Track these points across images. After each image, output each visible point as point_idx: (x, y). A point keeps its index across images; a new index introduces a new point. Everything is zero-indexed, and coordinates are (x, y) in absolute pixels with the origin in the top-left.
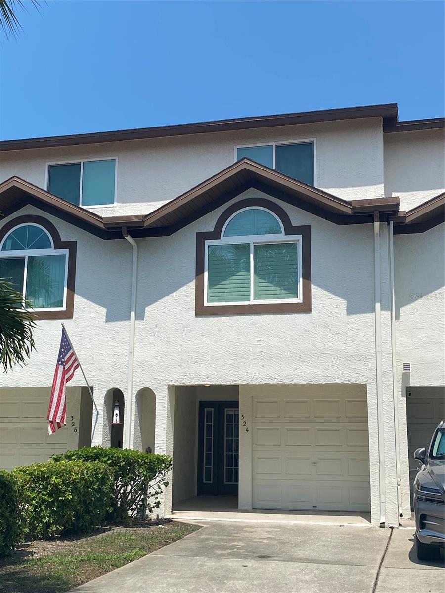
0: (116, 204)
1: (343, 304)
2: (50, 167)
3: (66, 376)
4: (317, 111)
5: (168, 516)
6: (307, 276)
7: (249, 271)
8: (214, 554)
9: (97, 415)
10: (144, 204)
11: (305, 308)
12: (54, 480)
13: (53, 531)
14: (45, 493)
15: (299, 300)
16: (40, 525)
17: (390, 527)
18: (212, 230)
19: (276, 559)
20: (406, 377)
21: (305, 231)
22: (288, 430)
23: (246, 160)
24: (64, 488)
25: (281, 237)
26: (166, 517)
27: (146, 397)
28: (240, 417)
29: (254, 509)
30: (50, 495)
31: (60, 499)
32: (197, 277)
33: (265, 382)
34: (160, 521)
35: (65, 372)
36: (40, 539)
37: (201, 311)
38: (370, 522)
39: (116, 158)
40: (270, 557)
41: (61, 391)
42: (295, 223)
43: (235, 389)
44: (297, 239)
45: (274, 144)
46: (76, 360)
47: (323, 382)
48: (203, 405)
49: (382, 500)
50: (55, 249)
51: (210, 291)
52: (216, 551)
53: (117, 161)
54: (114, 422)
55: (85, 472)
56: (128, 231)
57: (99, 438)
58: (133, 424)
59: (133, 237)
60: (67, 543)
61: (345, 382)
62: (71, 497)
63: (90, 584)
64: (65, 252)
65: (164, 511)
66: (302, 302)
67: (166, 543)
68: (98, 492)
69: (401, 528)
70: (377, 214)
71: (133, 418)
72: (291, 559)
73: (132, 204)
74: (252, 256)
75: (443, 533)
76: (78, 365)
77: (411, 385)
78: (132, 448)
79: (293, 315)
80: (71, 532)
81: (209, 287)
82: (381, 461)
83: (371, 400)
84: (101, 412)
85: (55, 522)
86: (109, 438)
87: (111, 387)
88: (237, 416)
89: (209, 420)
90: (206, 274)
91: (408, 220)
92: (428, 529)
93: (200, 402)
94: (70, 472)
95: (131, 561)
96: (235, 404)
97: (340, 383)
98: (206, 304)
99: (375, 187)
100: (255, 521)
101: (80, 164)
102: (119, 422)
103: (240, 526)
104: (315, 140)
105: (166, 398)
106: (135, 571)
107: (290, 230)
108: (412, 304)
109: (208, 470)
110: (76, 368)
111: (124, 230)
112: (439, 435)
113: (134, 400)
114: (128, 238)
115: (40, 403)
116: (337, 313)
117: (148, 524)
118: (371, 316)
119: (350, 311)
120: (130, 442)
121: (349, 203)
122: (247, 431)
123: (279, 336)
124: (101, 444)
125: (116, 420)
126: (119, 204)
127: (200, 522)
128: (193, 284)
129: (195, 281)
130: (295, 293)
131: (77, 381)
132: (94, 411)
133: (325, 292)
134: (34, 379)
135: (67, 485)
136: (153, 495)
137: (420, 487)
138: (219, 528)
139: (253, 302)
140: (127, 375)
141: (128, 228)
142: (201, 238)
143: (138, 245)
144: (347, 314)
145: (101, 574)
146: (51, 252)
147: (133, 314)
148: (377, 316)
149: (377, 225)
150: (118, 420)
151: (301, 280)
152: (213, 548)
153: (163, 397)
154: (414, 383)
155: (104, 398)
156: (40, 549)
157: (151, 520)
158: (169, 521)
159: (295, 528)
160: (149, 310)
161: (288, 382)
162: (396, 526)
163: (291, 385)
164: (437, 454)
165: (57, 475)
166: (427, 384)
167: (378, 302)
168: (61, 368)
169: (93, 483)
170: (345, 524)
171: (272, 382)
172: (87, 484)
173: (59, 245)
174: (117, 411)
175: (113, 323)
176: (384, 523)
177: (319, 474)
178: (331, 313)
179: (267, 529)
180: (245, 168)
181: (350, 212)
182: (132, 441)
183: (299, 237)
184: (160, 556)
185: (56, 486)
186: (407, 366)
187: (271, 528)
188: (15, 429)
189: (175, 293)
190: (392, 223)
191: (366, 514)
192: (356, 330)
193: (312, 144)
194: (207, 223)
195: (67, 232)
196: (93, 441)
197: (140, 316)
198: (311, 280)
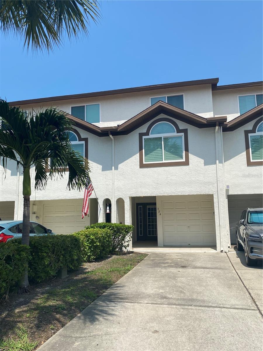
0: (100, 122)
1: (202, 161)
2: (72, 108)
3: (89, 194)
4: (180, 82)
5: (131, 250)
6: (187, 150)
7: (162, 149)
8: (162, 266)
9: (100, 210)
10: (112, 122)
11: (187, 163)
12: (92, 237)
13: (92, 258)
14: (88, 243)
15: (184, 160)
16: (87, 256)
17: (225, 252)
18: (145, 132)
19: (189, 267)
20: (227, 191)
21: (185, 131)
22: (177, 214)
23: (160, 102)
24: (96, 240)
25: (175, 134)
26: (131, 251)
27: (120, 202)
28: (157, 209)
29: (164, 246)
30: (90, 244)
31: (94, 245)
32: (140, 151)
33: (170, 194)
34: (129, 253)
35: (88, 192)
36: (87, 262)
37: (142, 166)
38: (217, 250)
39: (100, 103)
40: (186, 267)
41: (86, 200)
42: (181, 128)
43: (154, 197)
44: (182, 135)
45: (166, 96)
46: (92, 187)
47: (195, 194)
48: (138, 204)
49: (221, 241)
50: (79, 141)
51: (146, 157)
52: (162, 265)
53: (100, 104)
54: (107, 212)
55: (103, 233)
56: (111, 133)
57: (101, 219)
58: (115, 213)
59: (112, 135)
60: (97, 263)
61: (204, 193)
62: (99, 244)
63: (120, 281)
64: (83, 142)
65: (130, 249)
66: (185, 161)
67: (139, 262)
68: (108, 242)
69: (229, 252)
70: (217, 123)
71: (115, 210)
72: (196, 268)
73: (107, 122)
74: (163, 142)
75: (262, 255)
76: (93, 189)
77: (230, 194)
78: (115, 222)
79: (181, 167)
80: (99, 259)
81: (145, 156)
82: (220, 225)
83: (215, 200)
84: (102, 208)
85: (93, 255)
86: (105, 219)
87: (105, 198)
88: (155, 209)
89: (140, 210)
90: (144, 150)
91: (228, 126)
92: (254, 253)
93: (136, 203)
94: (98, 234)
95: (129, 271)
96: (155, 204)
97: (202, 194)
98: (144, 163)
99: (210, 113)
100: (168, 251)
101: (84, 106)
102: (109, 212)
103: (164, 254)
104: (184, 94)
105: (129, 202)
106: (134, 275)
107: (179, 131)
108: (229, 161)
109: (141, 231)
110: (92, 190)
111: (109, 132)
112: (249, 214)
113: (115, 203)
114: (111, 136)
115: (73, 205)
116: (200, 165)
117: (125, 254)
118: (215, 166)
119: (205, 164)
120: (114, 220)
121: (206, 119)
122: (160, 214)
123: (175, 175)
124: (102, 221)
125: (108, 211)
126: (102, 123)
127: (146, 252)
128: (138, 155)
129: (139, 153)
130: (182, 158)
131: (93, 196)
132: (99, 208)
133: (194, 156)
134: (73, 196)
135: (97, 239)
136: (127, 242)
137: (249, 236)
138: (156, 255)
139: (164, 161)
140: (112, 193)
141: (111, 131)
142: (141, 135)
143: (114, 139)
144: (204, 166)
145: (121, 277)
146: (77, 142)
147: (113, 168)
148: (217, 166)
149: (217, 127)
150: (109, 211)
151: (184, 151)
152: (159, 263)
153: (128, 201)
154: (231, 193)
155: (102, 203)
156: (89, 267)
157: (124, 252)
158: (132, 252)
159: (187, 254)
160: (120, 166)
161: (180, 194)
162: (227, 251)
163: (181, 195)
164: (250, 222)
165: (92, 235)
166: (236, 193)
167: (217, 160)
168: (87, 190)
169: (106, 238)
170: (206, 251)
171: (173, 194)
172: (104, 238)
173: (80, 139)
174: (108, 208)
175: (105, 172)
176: (223, 250)
177: (191, 231)
178: (197, 165)
179: (176, 254)
180: (160, 105)
181: (206, 122)
182: (115, 220)
183: (183, 134)
184: (140, 268)
185: (92, 239)
186: (228, 186)
187: (177, 254)
188: (63, 216)
189: (130, 158)
190: (221, 127)
191: (214, 247)
192: (208, 172)
193: (182, 96)
194: (143, 129)
195: (84, 134)
196: (99, 220)
197: (116, 168)
198: (188, 152)
